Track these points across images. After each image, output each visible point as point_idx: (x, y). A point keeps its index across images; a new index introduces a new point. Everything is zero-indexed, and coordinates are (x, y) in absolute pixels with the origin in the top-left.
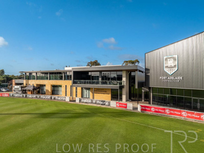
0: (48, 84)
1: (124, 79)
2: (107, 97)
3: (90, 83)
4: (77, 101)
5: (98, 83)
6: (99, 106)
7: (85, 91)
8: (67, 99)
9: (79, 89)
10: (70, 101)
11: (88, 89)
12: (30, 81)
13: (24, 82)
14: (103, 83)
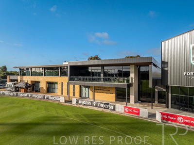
0: (43, 81)
1: (132, 75)
2: (110, 97)
3: (90, 80)
4: (74, 102)
5: (99, 80)
6: (101, 109)
7: (84, 89)
8: (62, 100)
9: (77, 87)
10: (66, 101)
11: (88, 87)
12: (24, 77)
13: (19, 78)
14: (105, 80)
